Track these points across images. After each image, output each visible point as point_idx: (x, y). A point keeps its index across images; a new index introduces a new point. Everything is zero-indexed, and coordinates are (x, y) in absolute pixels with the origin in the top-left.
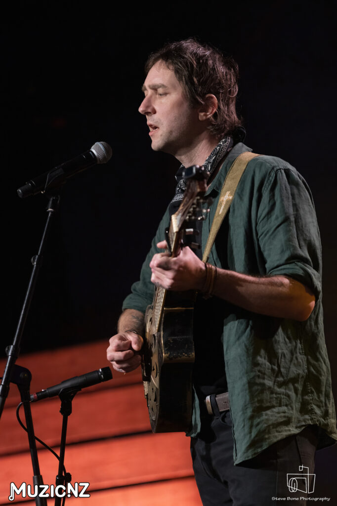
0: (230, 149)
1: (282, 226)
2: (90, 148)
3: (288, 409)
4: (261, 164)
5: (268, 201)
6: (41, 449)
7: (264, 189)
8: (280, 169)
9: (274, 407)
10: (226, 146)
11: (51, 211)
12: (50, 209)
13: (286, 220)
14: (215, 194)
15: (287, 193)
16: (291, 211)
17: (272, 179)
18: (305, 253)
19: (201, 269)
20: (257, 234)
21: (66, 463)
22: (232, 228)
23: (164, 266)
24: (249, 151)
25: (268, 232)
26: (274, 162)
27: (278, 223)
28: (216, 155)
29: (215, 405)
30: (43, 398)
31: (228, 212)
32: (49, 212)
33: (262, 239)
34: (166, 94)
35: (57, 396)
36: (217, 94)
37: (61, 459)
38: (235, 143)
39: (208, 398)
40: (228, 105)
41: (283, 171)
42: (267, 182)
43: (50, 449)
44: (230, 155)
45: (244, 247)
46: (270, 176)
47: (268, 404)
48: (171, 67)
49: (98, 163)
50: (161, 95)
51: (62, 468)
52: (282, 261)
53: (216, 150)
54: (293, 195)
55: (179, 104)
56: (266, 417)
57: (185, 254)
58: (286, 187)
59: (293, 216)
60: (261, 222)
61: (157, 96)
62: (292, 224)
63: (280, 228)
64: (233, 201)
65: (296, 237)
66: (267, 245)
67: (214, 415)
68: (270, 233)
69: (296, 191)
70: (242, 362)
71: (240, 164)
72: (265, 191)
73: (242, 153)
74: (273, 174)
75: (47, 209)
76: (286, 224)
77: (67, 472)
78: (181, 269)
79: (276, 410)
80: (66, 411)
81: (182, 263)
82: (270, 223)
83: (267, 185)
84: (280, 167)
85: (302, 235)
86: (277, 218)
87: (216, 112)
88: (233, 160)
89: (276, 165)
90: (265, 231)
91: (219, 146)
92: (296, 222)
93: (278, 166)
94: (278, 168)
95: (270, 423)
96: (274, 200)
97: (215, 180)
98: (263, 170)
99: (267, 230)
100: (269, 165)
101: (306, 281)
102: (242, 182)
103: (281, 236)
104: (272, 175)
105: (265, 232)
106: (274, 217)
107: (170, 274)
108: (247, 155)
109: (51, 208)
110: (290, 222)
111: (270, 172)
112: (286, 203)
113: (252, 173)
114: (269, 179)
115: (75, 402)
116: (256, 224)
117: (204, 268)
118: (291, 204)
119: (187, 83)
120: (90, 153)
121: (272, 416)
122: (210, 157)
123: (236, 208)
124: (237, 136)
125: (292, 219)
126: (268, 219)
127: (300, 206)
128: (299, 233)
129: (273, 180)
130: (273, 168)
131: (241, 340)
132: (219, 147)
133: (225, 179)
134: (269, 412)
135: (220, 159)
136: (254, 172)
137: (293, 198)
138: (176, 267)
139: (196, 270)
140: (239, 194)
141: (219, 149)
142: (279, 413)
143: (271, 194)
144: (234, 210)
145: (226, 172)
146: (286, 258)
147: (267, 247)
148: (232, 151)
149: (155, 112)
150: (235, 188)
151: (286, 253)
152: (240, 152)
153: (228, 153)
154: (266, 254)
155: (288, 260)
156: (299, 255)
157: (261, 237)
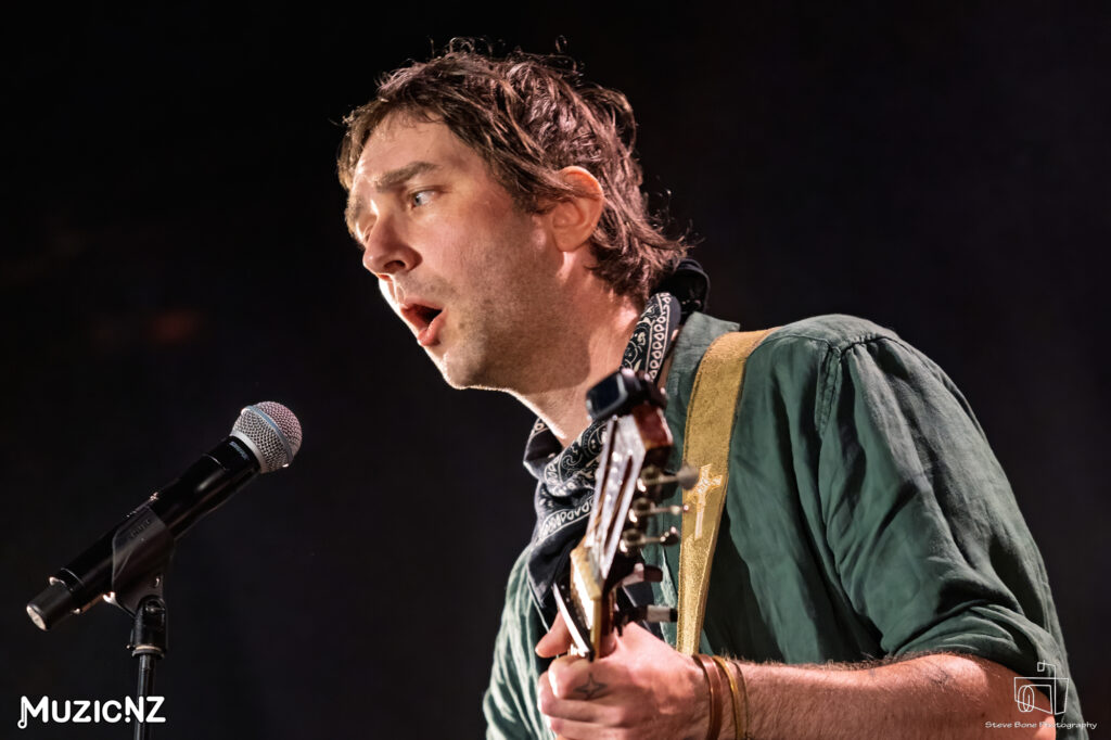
0: (675, 333)
1: (898, 517)
2: (230, 430)
4: (790, 351)
5: (840, 452)
7: (820, 419)
8: (852, 345)
10: (664, 325)
11: (146, 653)
12: (141, 648)
15: (891, 412)
16: (916, 464)
17: (836, 383)
18: (988, 577)
20: (831, 556)
24: (731, 331)
25: (860, 547)
26: (827, 330)
27: (882, 510)
28: (642, 356)
31: (725, 522)
32: (138, 656)
33: (849, 571)
34: (436, 191)
41: (863, 350)
42: (823, 394)
44: (680, 356)
46: (828, 375)
49: (264, 469)
50: (418, 200)
52: (928, 618)
53: (637, 343)
54: (908, 414)
58: (882, 396)
59: (925, 477)
60: (833, 516)
61: (410, 210)
62: (926, 502)
63: (893, 525)
64: (732, 486)
65: (950, 538)
66: (866, 586)
68: (867, 547)
69: (914, 400)
71: (718, 375)
72: (823, 426)
73: (711, 341)
74: (835, 366)
75: (133, 649)
76: (908, 507)
82: (862, 517)
83: (825, 403)
84: (852, 340)
85: (968, 526)
86: (877, 497)
88: (693, 366)
89: (839, 337)
90: (849, 548)
91: (642, 330)
92: (941, 492)
93: (844, 338)
94: (845, 344)
96: (857, 443)
98: (802, 366)
99: (858, 540)
100: (813, 345)
102: (743, 420)
104: (832, 370)
105: (854, 548)
106: (867, 496)
109: (144, 642)
110: (920, 499)
111: (824, 364)
112: (892, 442)
114: (825, 386)
116: (823, 528)
117: (698, 670)
118: (909, 442)
120: (232, 444)
123: (746, 504)
125: (925, 485)
126: (852, 506)
127: (940, 441)
128: (956, 523)
129: (838, 387)
130: (831, 350)
132: (642, 334)
133: (683, 431)
135: (657, 366)
136: (775, 380)
137: (913, 423)
141: (647, 337)
143: (844, 429)
146: (935, 604)
147: (868, 597)
148: (684, 342)
149: (417, 259)
150: (723, 448)
151: (934, 590)
152: (705, 340)
153: (673, 346)
154: (871, 613)
155: (942, 608)
156: (973, 584)
157: (842, 569)
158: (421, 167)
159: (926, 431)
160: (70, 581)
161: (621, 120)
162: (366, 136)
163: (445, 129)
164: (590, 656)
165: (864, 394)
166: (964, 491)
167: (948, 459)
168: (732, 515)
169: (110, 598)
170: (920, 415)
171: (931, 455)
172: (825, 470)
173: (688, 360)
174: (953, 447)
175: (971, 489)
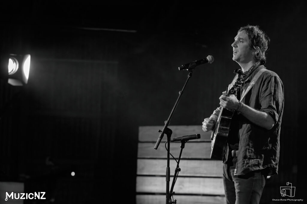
3: (260, 160)
5: (266, 86)
6: (171, 159)
7: (266, 82)
9: (255, 159)
10: (258, 65)
13: (271, 93)
14: (249, 81)
15: (273, 85)
16: (273, 91)
17: (269, 79)
18: (275, 106)
19: (237, 103)
20: (260, 96)
21: (179, 165)
22: (252, 94)
23: (224, 99)
27: (267, 94)
28: (254, 67)
29: (235, 154)
30: (175, 141)
33: (261, 99)
34: (243, 42)
35: (180, 141)
36: (260, 48)
37: (178, 163)
38: (261, 64)
39: (233, 151)
40: (263, 52)
41: (274, 77)
43: (175, 159)
45: (255, 101)
47: (253, 157)
48: (247, 34)
50: (241, 42)
51: (178, 166)
52: (266, 108)
54: (275, 86)
55: (246, 47)
56: (251, 162)
57: (232, 96)
58: (273, 83)
61: (240, 42)
62: (272, 96)
63: (268, 96)
65: (272, 101)
67: (234, 157)
68: (264, 97)
70: (247, 141)
71: (260, 72)
73: (262, 68)
74: (270, 78)
76: (270, 95)
77: (180, 168)
78: (230, 101)
79: (255, 160)
80: (183, 147)
81: (231, 99)
87: (258, 53)
89: (272, 74)
90: (262, 96)
92: (274, 96)
94: (272, 76)
95: (252, 164)
96: (268, 86)
97: (250, 76)
98: (267, 76)
100: (269, 74)
101: (273, 116)
102: (259, 78)
103: (268, 99)
106: (266, 92)
107: (226, 102)
108: (263, 69)
112: (272, 88)
113: (263, 76)
115: (186, 144)
116: (261, 93)
117: (238, 102)
118: (273, 89)
119: (251, 41)
121: (253, 161)
122: (251, 67)
124: (262, 62)
125: (273, 94)
126: (264, 93)
127: (277, 90)
130: (270, 75)
131: (248, 133)
132: (255, 65)
133: (254, 77)
134: (252, 160)
136: (264, 76)
138: (228, 100)
139: (235, 103)
140: (257, 82)
142: (256, 161)
143: (268, 84)
144: (254, 88)
145: (255, 74)
146: (268, 106)
147: (262, 102)
148: (259, 67)
149: (237, 47)
150: (256, 80)
151: (268, 105)
152: (261, 68)
153: (257, 67)
154: (261, 104)
155: (268, 107)
156: (272, 106)
157: (261, 98)
158: (242, 39)
159: (276, 88)
160: (184, 66)
161: (268, 41)
162: (241, 30)
163: (248, 36)
164: (227, 96)
165: (272, 81)
166: (277, 96)
167: (277, 92)
168: (253, 88)
169: (187, 70)
170: (276, 86)
171: (275, 91)
172: (264, 87)
173: (258, 69)
174: (278, 91)
175: (277, 97)
